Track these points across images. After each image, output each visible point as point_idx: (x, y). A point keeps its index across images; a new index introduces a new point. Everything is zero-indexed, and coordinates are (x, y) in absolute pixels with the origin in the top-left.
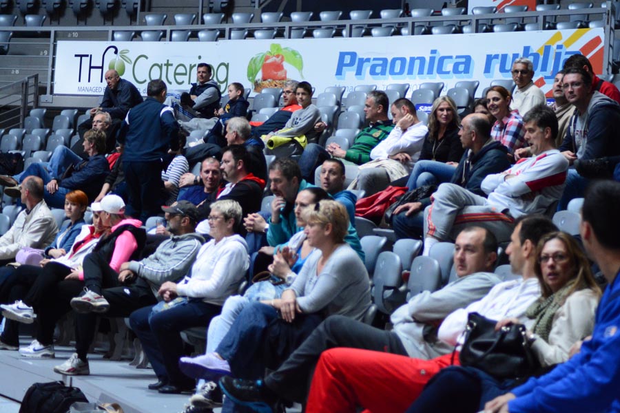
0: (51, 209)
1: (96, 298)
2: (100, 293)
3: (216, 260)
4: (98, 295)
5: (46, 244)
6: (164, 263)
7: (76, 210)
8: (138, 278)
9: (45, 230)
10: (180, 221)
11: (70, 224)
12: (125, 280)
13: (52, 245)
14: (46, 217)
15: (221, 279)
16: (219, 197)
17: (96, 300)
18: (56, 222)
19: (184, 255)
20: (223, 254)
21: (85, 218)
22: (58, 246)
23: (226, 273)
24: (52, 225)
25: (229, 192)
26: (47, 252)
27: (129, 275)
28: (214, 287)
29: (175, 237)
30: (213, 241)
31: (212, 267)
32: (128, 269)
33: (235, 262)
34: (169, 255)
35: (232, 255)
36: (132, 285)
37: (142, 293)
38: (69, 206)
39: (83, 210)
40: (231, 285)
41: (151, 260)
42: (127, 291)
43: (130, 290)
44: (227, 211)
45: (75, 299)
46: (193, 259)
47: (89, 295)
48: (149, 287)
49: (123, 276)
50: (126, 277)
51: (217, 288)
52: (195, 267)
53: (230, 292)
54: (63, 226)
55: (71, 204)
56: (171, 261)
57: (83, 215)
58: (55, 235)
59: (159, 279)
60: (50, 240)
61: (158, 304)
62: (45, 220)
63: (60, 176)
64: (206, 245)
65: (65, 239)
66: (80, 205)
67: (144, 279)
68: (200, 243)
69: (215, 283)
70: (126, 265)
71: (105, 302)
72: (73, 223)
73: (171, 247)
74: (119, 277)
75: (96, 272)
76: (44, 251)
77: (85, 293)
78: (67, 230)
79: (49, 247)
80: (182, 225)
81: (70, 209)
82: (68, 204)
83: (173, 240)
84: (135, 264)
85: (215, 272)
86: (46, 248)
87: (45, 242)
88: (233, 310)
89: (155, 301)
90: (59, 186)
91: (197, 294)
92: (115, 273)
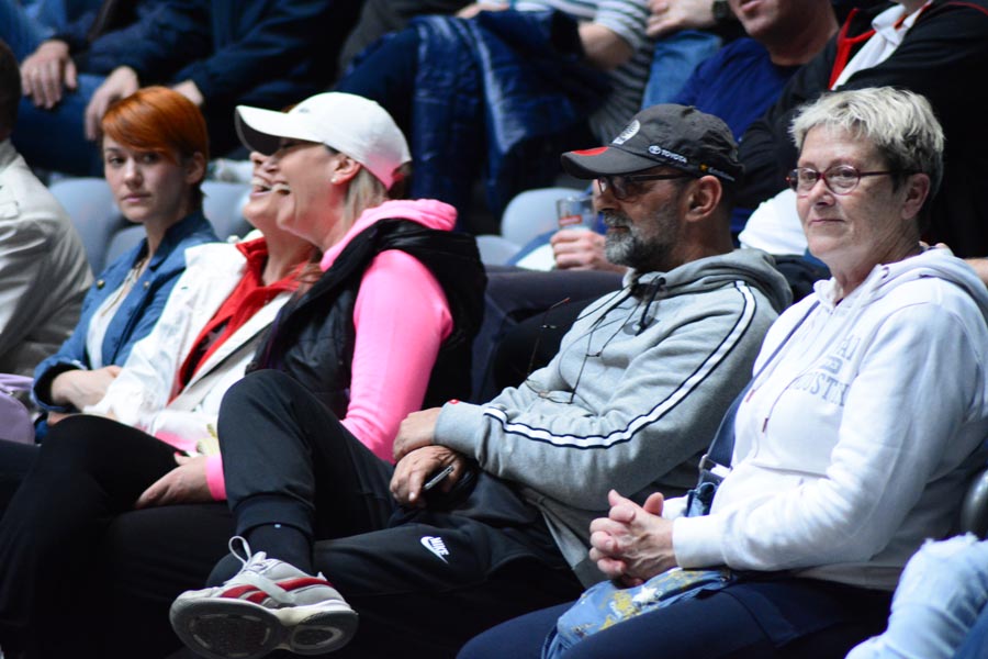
0: (46, 182)
1: (289, 588)
2: (311, 562)
3: (844, 376)
4: (299, 574)
5: (35, 347)
6: (600, 406)
7: (163, 183)
8: (485, 482)
9: (27, 277)
10: (679, 197)
11: (143, 253)
12: (423, 493)
13: (65, 353)
14: (28, 217)
15: (882, 461)
16: (842, 79)
17: (292, 596)
18: (77, 240)
19: (696, 360)
20: (873, 343)
21: (209, 208)
22: (95, 354)
23: (901, 436)
24: (59, 254)
25: (890, 50)
26: (44, 387)
27: (437, 469)
28: (846, 505)
29: (646, 279)
30: (824, 289)
31: (829, 409)
32: (433, 442)
33: (938, 371)
34: (621, 362)
35: (917, 343)
36: (455, 515)
37: (506, 551)
38: (129, 170)
39: (195, 176)
40: (929, 486)
41: (540, 393)
42: (436, 546)
43: (447, 541)
44: (899, 137)
45: (190, 596)
46: (739, 379)
47: (259, 572)
48: (540, 518)
49: (409, 475)
50: (427, 478)
51: (862, 510)
52: (747, 414)
53: (923, 519)
54: (110, 261)
55: (138, 159)
56: (631, 391)
57: (196, 197)
58: (78, 304)
59: (580, 481)
60: (53, 327)
61: (585, 599)
62: (26, 233)
63: (85, 22)
64: (795, 311)
65: (125, 318)
66: (177, 156)
67: (513, 484)
68: (764, 303)
69: (854, 486)
70: (422, 424)
71: (334, 603)
72: (152, 246)
73: (626, 328)
74: (394, 482)
75: (283, 463)
76: (29, 380)
77: (236, 569)
78: (133, 277)
79: (52, 361)
80: (692, 217)
81: (136, 183)
82: (121, 160)
83: (638, 291)
84: (462, 418)
85: (846, 432)
86: (41, 369)
87: (31, 338)
88: (942, 605)
89: (568, 586)
90: (80, 70)
91: (775, 550)
92: (374, 465)
